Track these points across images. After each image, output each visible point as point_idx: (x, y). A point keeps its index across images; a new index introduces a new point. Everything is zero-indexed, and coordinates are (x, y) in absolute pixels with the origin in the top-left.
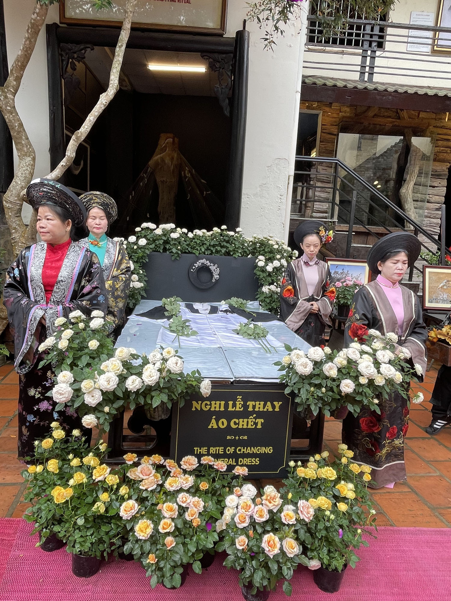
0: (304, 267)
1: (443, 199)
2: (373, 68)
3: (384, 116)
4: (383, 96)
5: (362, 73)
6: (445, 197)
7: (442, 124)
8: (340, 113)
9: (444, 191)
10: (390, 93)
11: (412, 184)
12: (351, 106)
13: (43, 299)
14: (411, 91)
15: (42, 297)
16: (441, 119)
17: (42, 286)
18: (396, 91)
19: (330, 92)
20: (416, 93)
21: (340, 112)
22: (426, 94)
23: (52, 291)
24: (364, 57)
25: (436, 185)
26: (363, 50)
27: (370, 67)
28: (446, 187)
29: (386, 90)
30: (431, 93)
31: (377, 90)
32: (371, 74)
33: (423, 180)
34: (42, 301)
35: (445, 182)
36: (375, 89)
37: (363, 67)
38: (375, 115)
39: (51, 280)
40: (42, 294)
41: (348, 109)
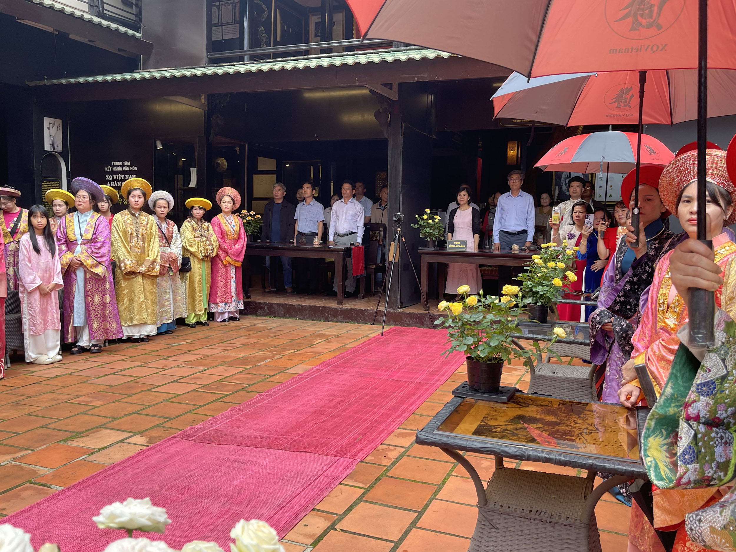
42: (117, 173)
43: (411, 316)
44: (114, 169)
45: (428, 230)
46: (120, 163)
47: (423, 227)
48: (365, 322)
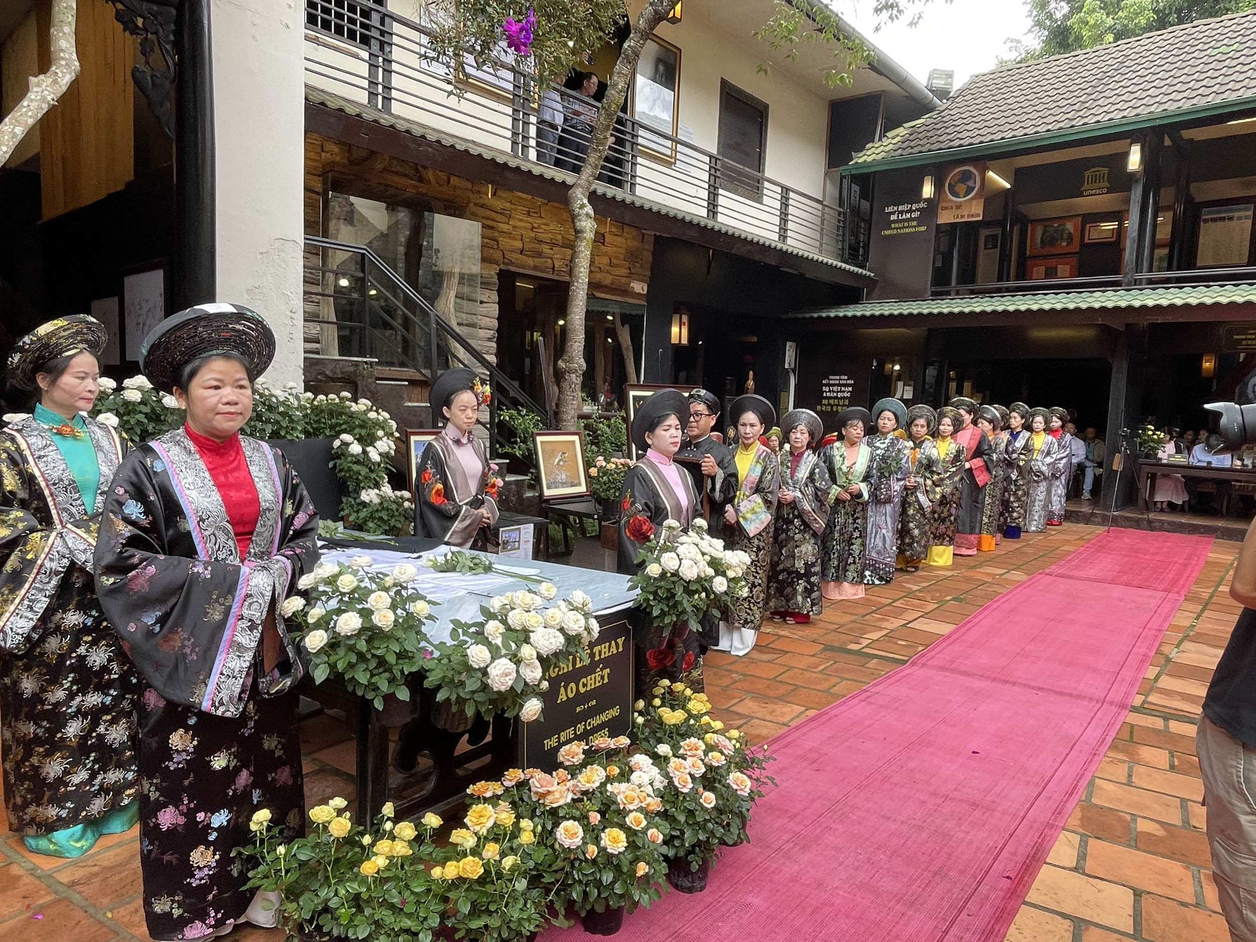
0: (454, 447)
1: (495, 323)
2: (390, 89)
3: (396, 173)
4: (420, 145)
5: (372, 95)
6: (497, 319)
7: (481, 201)
8: (323, 154)
9: (494, 309)
10: (429, 143)
11: (452, 294)
12: (340, 143)
13: (231, 554)
14: (460, 146)
15: (230, 550)
16: (479, 192)
17: (229, 527)
18: (438, 142)
19: (332, 120)
20: (466, 151)
21: (323, 151)
22: (480, 156)
23: (251, 533)
24: (373, 66)
25: (485, 300)
26: (370, 54)
27: (384, 87)
28: (498, 303)
29: (423, 137)
30: (487, 155)
31: (411, 134)
32: (387, 99)
33: (466, 290)
34: (232, 557)
35: (495, 297)
36: (408, 131)
37: (373, 83)
38: (384, 169)
39: (247, 510)
40: (231, 543)
41: (336, 149)
42: (834, 385)
43: (1127, 519)
44: (831, 382)
45: (1152, 444)
46: (838, 377)
47: (1145, 442)
48: (1077, 521)
